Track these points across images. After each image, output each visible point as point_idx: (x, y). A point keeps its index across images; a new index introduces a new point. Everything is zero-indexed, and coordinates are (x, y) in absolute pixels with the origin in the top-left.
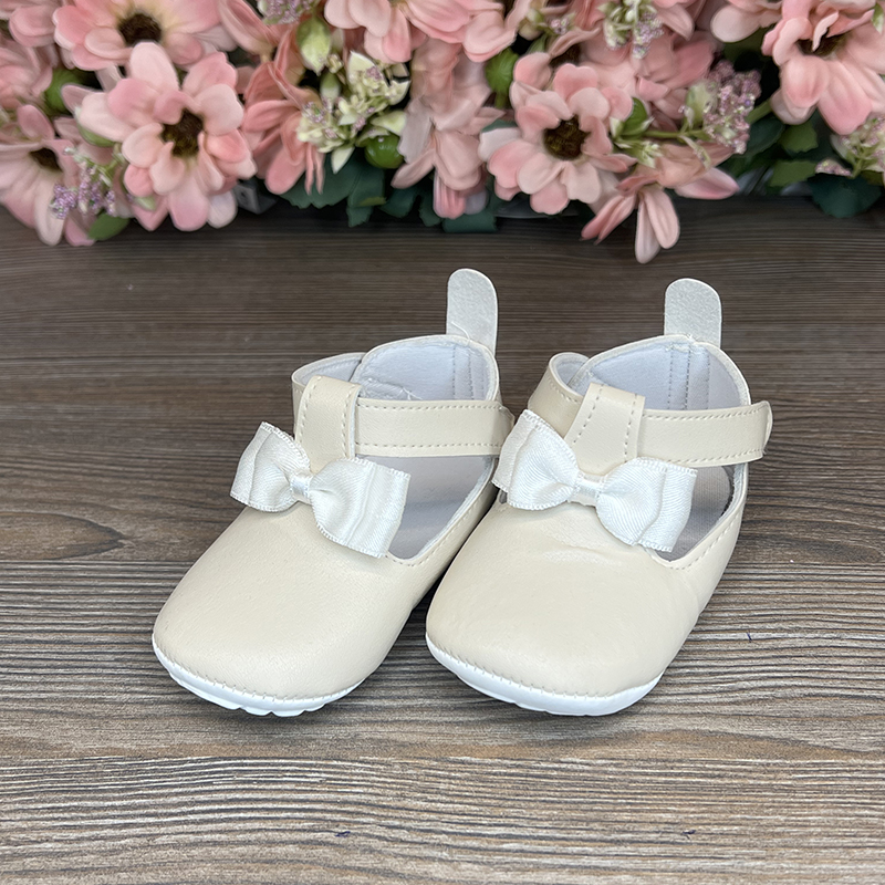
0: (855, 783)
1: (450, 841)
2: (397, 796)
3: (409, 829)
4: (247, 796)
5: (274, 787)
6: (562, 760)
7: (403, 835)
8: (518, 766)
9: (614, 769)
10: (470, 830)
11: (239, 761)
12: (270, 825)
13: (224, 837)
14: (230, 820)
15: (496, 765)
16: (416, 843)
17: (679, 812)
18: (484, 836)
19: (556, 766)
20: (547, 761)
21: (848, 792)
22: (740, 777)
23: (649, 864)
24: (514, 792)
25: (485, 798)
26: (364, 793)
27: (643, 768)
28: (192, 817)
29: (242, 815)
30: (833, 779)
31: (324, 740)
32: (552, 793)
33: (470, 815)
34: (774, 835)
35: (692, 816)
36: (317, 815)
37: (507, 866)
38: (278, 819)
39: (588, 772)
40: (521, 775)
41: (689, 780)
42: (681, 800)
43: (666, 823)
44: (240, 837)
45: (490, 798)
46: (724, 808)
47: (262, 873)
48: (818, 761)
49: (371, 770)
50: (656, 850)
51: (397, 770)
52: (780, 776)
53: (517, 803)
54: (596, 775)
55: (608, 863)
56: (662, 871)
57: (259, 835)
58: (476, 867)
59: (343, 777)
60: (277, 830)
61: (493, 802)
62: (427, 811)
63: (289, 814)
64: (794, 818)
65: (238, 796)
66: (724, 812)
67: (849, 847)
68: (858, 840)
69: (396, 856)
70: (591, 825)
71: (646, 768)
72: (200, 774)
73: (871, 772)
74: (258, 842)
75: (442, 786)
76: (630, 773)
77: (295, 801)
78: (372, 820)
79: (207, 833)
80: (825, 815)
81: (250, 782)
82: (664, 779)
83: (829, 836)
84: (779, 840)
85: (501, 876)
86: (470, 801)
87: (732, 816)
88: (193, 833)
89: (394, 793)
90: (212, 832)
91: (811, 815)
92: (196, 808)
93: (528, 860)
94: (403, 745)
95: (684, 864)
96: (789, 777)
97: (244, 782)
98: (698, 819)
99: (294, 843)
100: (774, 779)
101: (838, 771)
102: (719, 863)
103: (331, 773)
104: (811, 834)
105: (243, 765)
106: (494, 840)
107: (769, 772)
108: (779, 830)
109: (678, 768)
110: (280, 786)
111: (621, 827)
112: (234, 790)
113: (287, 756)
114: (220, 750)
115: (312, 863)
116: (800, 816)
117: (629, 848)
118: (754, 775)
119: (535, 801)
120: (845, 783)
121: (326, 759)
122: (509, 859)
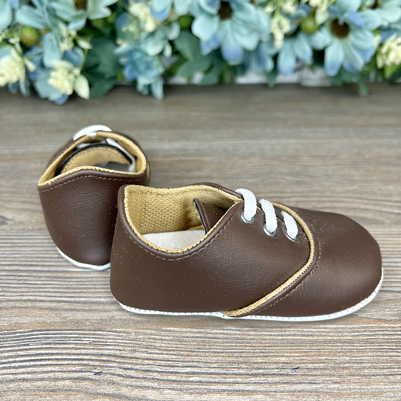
0: (386, 337)
1: (159, 376)
2: (132, 351)
3: (136, 370)
4: (47, 352)
5: (63, 346)
6: (225, 328)
7: (132, 373)
8: (200, 332)
9: (254, 333)
10: (171, 370)
11: (46, 332)
12: (57, 368)
13: (30, 376)
14: (35, 366)
15: (188, 332)
16: (140, 378)
17: (290, 356)
18: (179, 373)
19: (222, 331)
20: (216, 329)
21: (383, 343)
22: (323, 336)
23: (274, 388)
24: (197, 347)
25: (181, 351)
26: (113, 349)
27: (269, 331)
28: (13, 365)
29: (42, 363)
30: (374, 335)
31: (95, 320)
32: (218, 347)
33: (172, 361)
34: (343, 368)
35: (297, 358)
36: (85, 362)
37: (191, 391)
38: (62, 365)
39: (239, 334)
40: (202, 338)
41: (295, 338)
42: (291, 349)
43: (283, 363)
44: (39, 376)
45: (184, 351)
46: (315, 354)
47: (48, 398)
48: (364, 326)
49: (119, 336)
50: (277, 379)
51: (133, 336)
52: (344, 334)
53: (199, 353)
54: (243, 336)
55: (250, 388)
56: (281, 392)
57: (50, 374)
58: (173, 391)
59: (102, 340)
60: (61, 371)
61: (186, 353)
62: (148, 359)
63: (69, 362)
64: (354, 358)
65: (43, 352)
66: (315, 356)
67: (387, 375)
68: (392, 370)
69: (127, 386)
70: (240, 365)
71: (271, 331)
72: (23, 339)
73: (394, 331)
74: (49, 379)
75: (157, 345)
76: (262, 335)
77: (74, 354)
78: (116, 365)
79: (20, 374)
80: (372, 356)
81: (50, 344)
82: (280, 338)
83: (375, 369)
84: (347, 371)
85: (187, 397)
86: (172, 352)
87: (320, 358)
88: (12, 374)
89: (130, 349)
90: (23, 373)
91: (364, 356)
92: (17, 359)
93: (204, 387)
94: (138, 322)
95: (294, 387)
96: (349, 335)
97: (47, 344)
98: (301, 360)
99: (69, 379)
100: (341, 336)
101: (376, 331)
102: (314, 386)
103: (96, 338)
104: (365, 368)
105: (48, 334)
106: (185, 375)
107: (338, 332)
108: (346, 365)
109: (289, 331)
110: (66, 346)
111: (257, 366)
112: (41, 348)
113: (73, 329)
114: (37, 326)
115: (78, 391)
116: (358, 357)
117: (262, 378)
118: (330, 334)
119: (209, 352)
120: (381, 337)
121: (94, 331)
122: (193, 387)
